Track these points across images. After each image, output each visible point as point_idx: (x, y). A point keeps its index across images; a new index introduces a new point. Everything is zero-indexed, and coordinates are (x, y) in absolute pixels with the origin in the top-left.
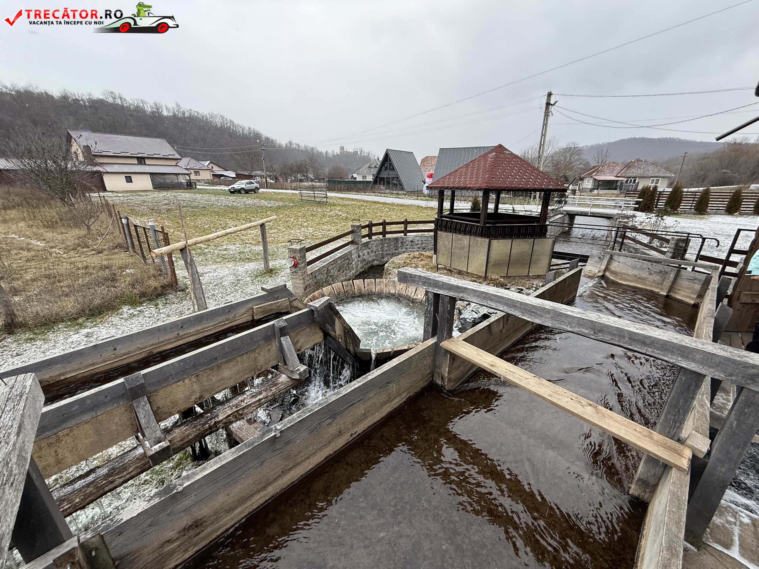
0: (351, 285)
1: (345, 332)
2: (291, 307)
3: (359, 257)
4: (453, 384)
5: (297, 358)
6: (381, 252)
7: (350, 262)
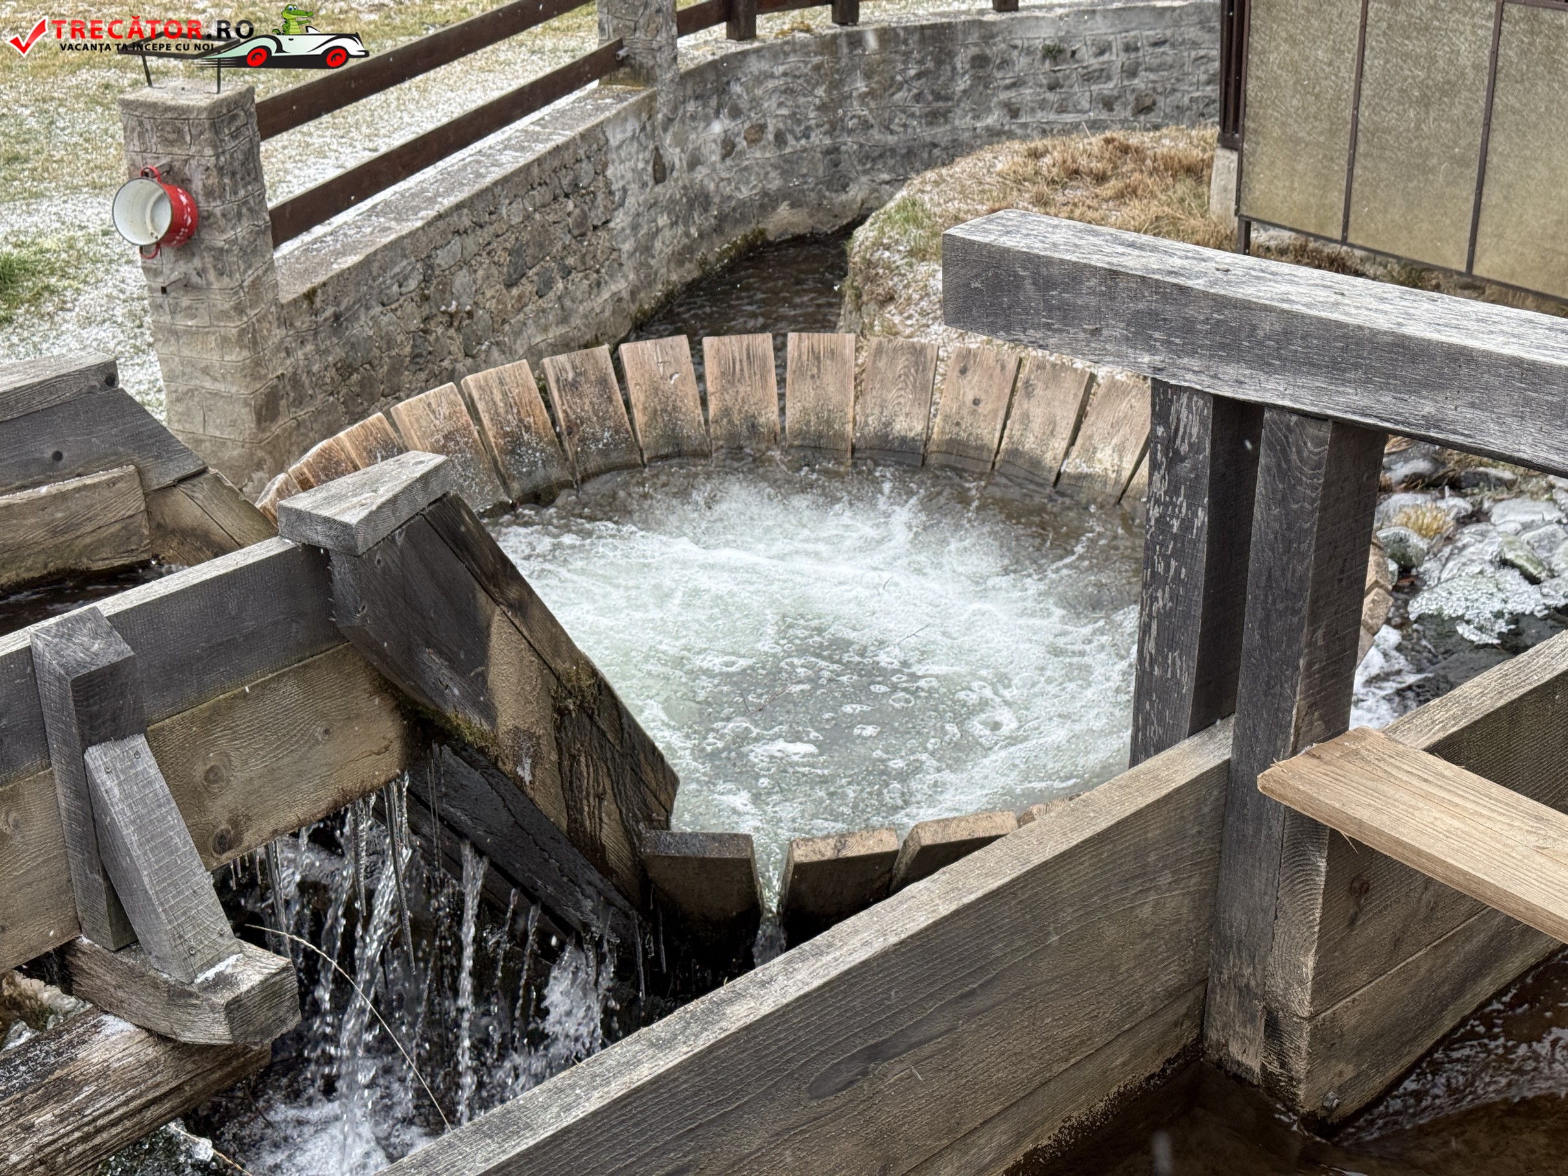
0: (603, 382)
1: (562, 712)
2: (162, 530)
3: (661, 173)
4: (1349, 1072)
5: (212, 897)
6: (818, 139)
7: (596, 217)
